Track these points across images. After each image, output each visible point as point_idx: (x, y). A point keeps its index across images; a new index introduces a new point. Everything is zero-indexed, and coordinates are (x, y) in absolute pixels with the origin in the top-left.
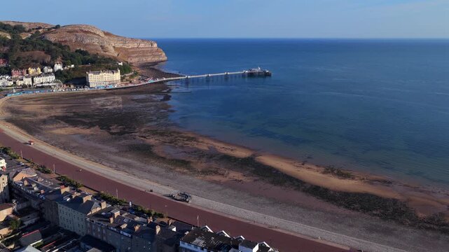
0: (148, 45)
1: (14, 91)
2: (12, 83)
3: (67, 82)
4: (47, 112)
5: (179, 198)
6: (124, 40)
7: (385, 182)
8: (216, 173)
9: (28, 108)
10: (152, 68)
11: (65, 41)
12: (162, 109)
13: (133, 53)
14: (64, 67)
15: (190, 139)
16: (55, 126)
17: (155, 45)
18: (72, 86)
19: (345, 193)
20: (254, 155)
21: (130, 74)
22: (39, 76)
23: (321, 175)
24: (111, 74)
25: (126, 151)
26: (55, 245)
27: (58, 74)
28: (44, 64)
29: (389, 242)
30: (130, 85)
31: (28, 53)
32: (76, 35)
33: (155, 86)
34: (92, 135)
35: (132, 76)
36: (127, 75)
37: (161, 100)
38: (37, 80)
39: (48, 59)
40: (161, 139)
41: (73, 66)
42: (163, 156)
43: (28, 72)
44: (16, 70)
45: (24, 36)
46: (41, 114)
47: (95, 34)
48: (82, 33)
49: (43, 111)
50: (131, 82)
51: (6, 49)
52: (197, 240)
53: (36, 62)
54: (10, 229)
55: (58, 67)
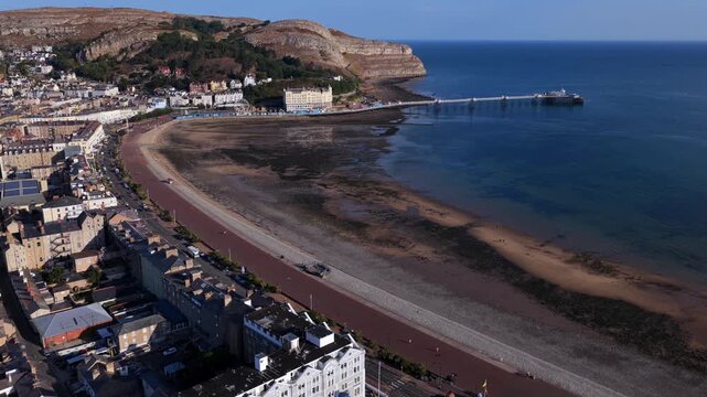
0: (398, 51)
1: (186, 113)
2: (187, 101)
3: (257, 104)
4: (216, 143)
5: (314, 270)
6: (362, 43)
7: (669, 286)
8: (396, 244)
9: (194, 137)
10: (395, 87)
11: (272, 45)
12: (375, 147)
13: (373, 62)
14: (257, 81)
15: (388, 193)
16: (216, 162)
17: (409, 51)
18: (263, 109)
19: (583, 295)
20: (471, 225)
21: (350, 94)
22: (223, 92)
23: (563, 265)
24: (317, 94)
25: (288, 203)
26: (125, 306)
27: (247, 91)
28: (232, 77)
29: (595, 374)
30: (345, 111)
31: (213, 61)
32: (287, 35)
33: (384, 113)
34: (256, 177)
35: (351, 98)
36: (343, 95)
37: (381, 135)
38: (220, 99)
39: (238, 69)
40: (347, 189)
41: (270, 80)
42: (334, 213)
43: (209, 87)
44: (196, 83)
45: (219, 37)
46: (208, 145)
47: (315, 33)
48: (296, 33)
49: (211, 141)
50: (347, 106)
51: (188, 54)
52: (265, 319)
53: (222, 72)
54: (89, 282)
55: (250, 81)
